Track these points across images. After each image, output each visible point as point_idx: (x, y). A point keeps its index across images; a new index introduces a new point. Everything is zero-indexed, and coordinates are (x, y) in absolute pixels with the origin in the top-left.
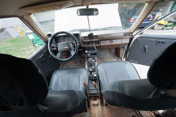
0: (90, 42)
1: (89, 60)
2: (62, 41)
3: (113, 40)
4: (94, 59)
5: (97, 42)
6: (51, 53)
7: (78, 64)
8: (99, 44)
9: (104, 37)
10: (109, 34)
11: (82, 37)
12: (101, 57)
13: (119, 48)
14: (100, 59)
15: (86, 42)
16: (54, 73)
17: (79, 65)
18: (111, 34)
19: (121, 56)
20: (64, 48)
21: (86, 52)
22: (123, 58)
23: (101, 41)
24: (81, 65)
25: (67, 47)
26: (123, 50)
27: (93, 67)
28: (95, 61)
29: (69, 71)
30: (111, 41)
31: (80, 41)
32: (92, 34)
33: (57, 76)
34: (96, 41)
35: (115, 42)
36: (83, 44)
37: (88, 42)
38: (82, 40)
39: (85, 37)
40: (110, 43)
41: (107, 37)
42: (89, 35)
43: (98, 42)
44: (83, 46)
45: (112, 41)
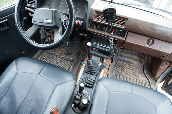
0: (106, 26)
1: (91, 61)
2: (52, 6)
3: (155, 40)
4: (102, 60)
5: (121, 32)
6: (16, 22)
7: (71, 58)
8: (123, 36)
9: (141, 27)
10: (152, 24)
11: (92, 10)
12: (120, 61)
13: (162, 60)
14: (116, 63)
15: (98, 24)
16: (14, 62)
17: (73, 61)
18: (157, 25)
19: (157, 76)
20: (45, 21)
21: (89, 44)
22: (159, 80)
23: (129, 33)
24: (75, 61)
25: (50, 21)
26: (167, 66)
27: (93, 77)
28: (102, 67)
29: (41, 68)
30: (151, 41)
31: (86, 17)
32: (113, 11)
33: (18, 69)
34: (119, 28)
35: (159, 47)
36: (92, 24)
37: (103, 25)
38: (91, 16)
39: (98, 13)
40: (148, 43)
41: (147, 29)
42: (106, 11)
43: (123, 33)
44: (90, 29)
45: (153, 41)
